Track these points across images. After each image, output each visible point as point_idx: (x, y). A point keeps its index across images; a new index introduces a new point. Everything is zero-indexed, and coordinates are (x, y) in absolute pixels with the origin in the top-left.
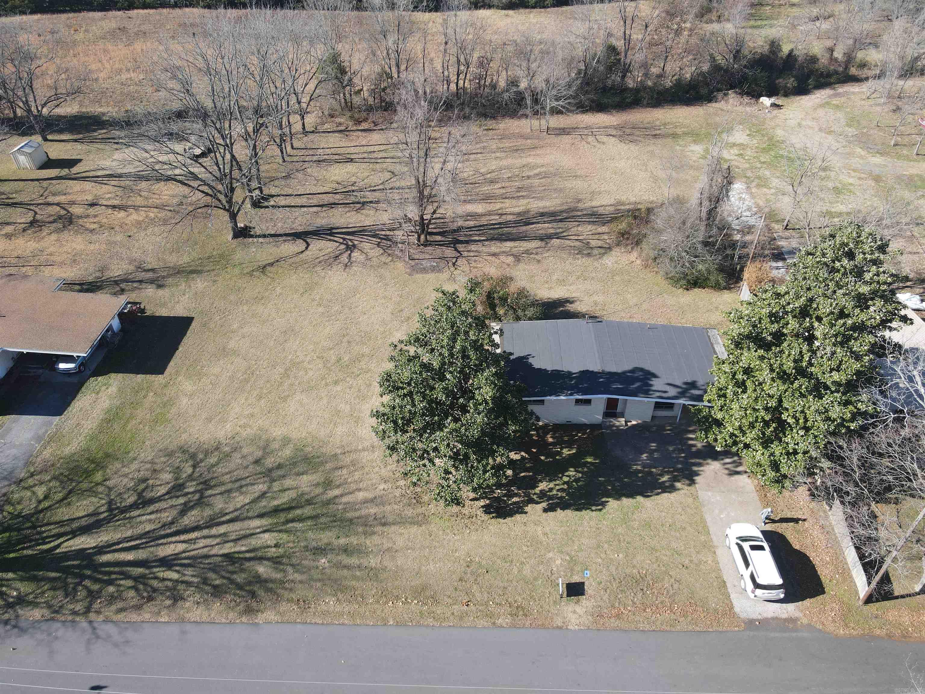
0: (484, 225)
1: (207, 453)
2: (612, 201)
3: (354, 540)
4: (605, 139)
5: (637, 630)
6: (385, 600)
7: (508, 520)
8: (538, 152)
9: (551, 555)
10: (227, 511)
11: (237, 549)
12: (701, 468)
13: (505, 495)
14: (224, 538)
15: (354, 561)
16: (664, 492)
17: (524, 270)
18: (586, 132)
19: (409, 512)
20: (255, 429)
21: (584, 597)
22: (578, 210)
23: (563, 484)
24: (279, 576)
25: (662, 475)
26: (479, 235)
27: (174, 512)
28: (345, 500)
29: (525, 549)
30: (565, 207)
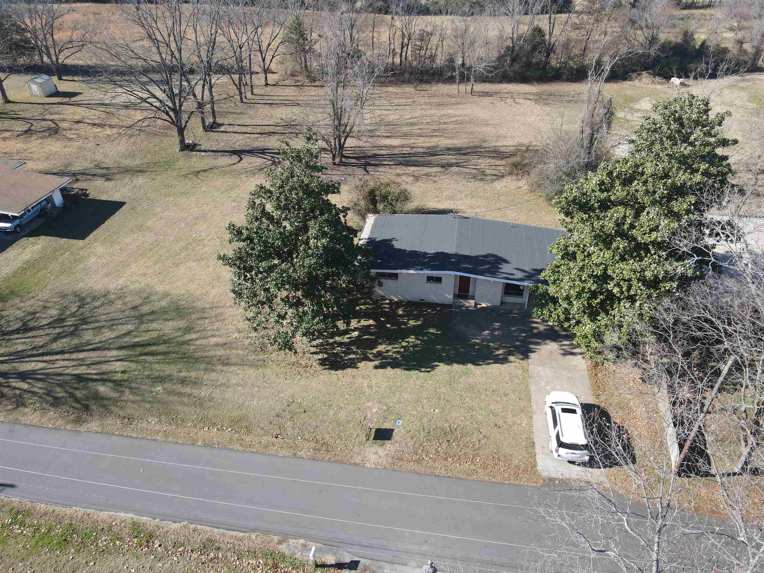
0: (395, 154)
1: (94, 299)
2: (515, 143)
3: (193, 374)
4: (521, 101)
5: (433, 474)
6: (202, 425)
7: (340, 372)
8: (459, 106)
9: (370, 404)
10: (92, 342)
11: (89, 371)
12: (539, 347)
13: (343, 352)
14: (81, 362)
15: (188, 390)
16: (496, 362)
17: (420, 187)
18: (506, 96)
19: (252, 357)
20: (143, 285)
21: (390, 442)
22: (482, 148)
23: (401, 348)
24: (115, 395)
25: (497, 349)
26: (389, 161)
27: (48, 338)
28: (198, 342)
29: (347, 396)
30: (472, 145)
